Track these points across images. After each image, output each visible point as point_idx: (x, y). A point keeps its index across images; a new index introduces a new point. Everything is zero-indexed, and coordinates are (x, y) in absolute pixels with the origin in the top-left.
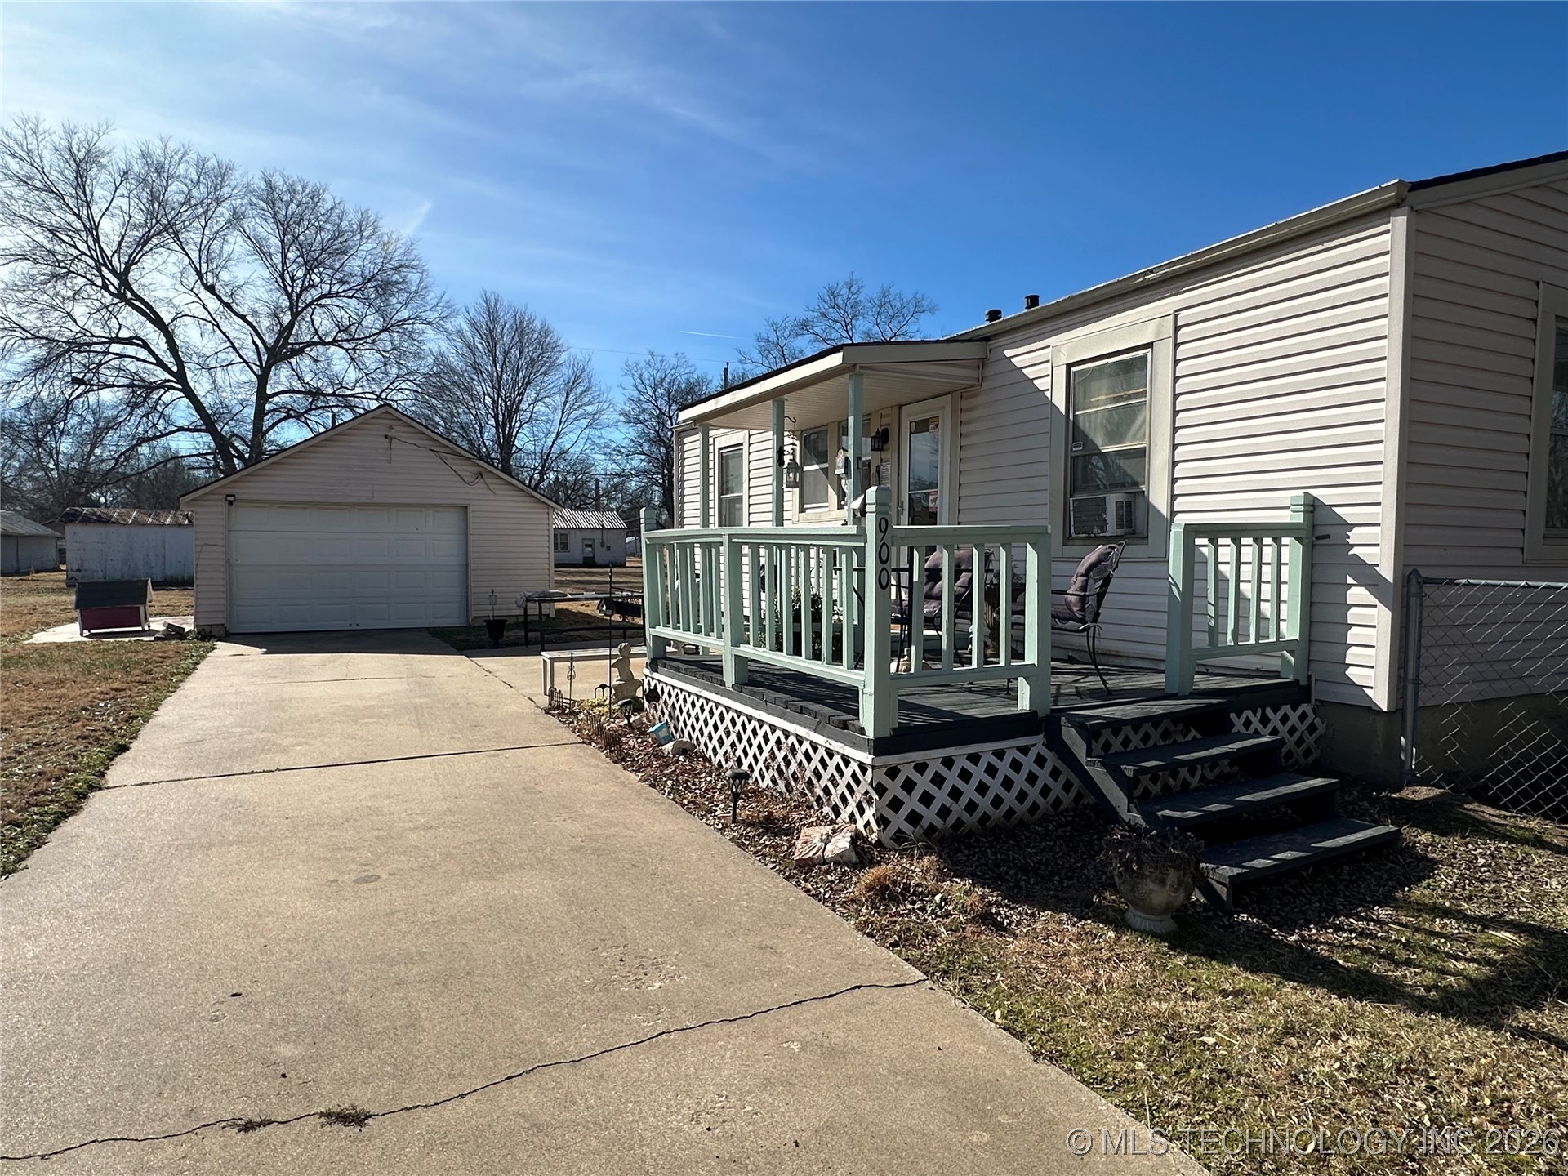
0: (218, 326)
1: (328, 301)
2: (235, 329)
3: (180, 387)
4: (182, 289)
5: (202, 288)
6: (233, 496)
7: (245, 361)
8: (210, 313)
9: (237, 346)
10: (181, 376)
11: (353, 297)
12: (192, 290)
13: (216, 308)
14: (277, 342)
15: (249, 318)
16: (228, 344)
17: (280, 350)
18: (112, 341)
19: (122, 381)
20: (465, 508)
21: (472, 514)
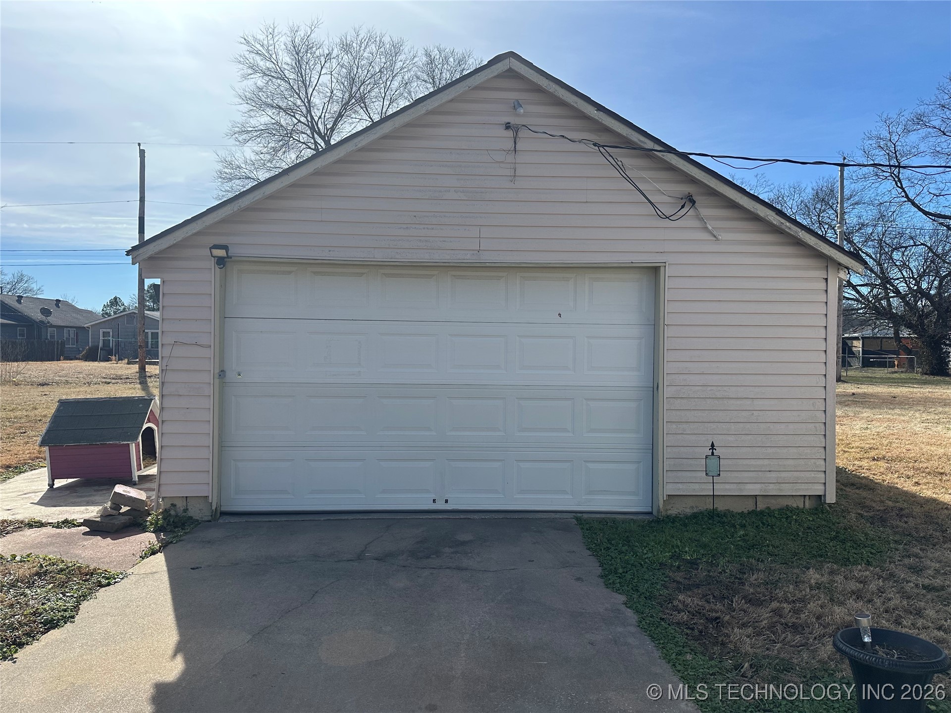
6: (225, 247)
20: (654, 271)
21: (669, 283)
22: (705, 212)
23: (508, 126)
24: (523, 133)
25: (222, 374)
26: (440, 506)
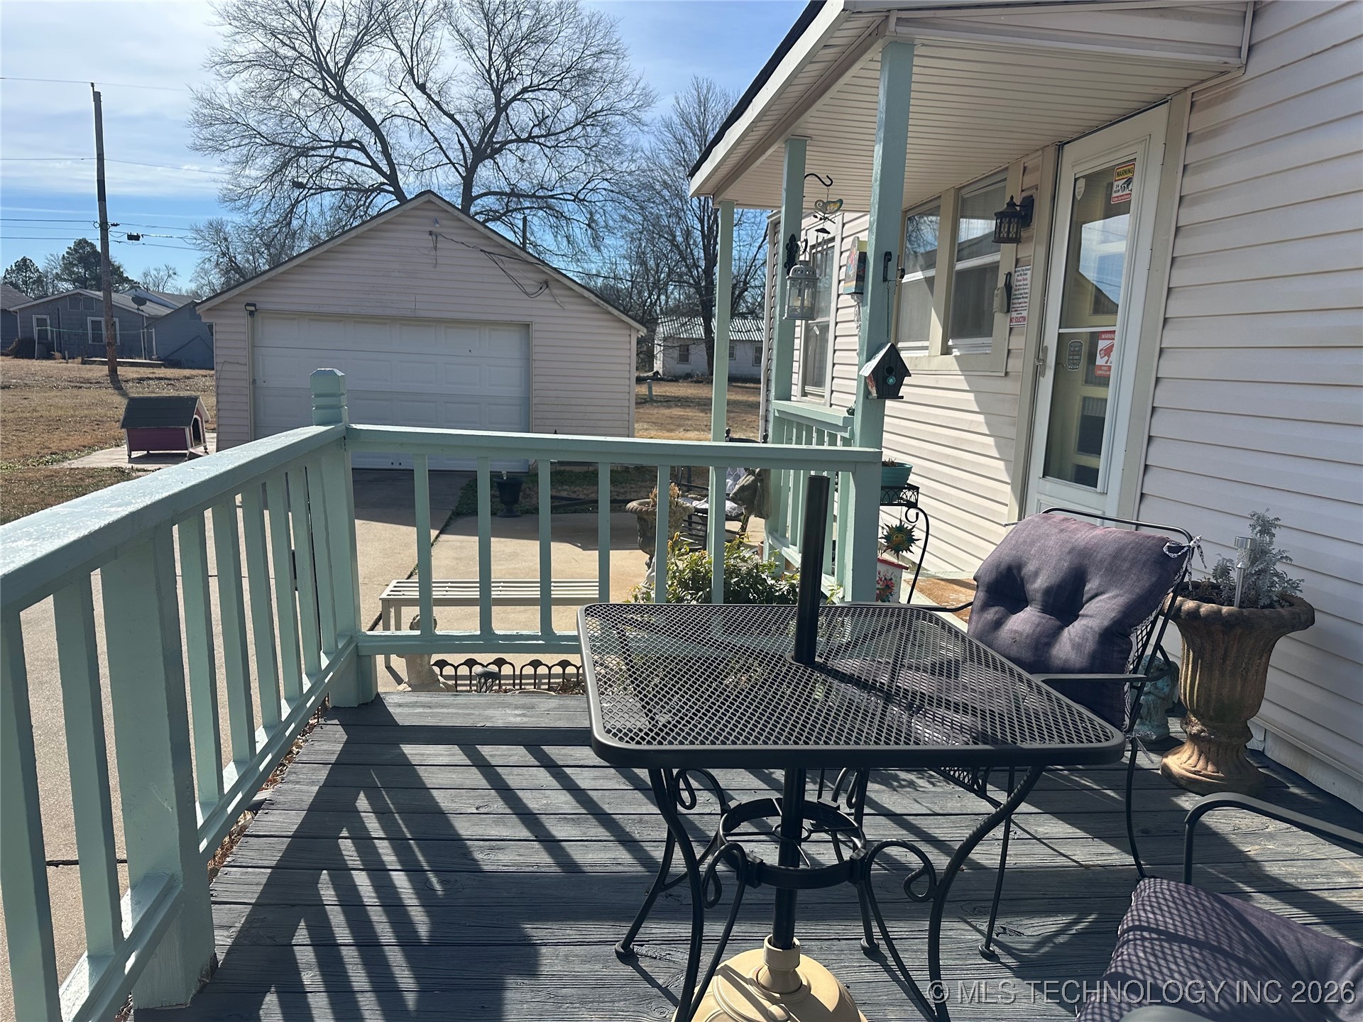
0: (426, 126)
1: (530, 95)
2: (442, 127)
3: (392, 189)
4: (392, 88)
5: (414, 86)
6: (254, 305)
7: (451, 162)
8: (418, 113)
9: (444, 146)
10: (392, 179)
11: (552, 89)
12: (400, 88)
13: (424, 107)
14: (482, 140)
15: (457, 117)
16: (436, 144)
17: (484, 150)
18: (337, 145)
19: (339, 185)
20: (527, 326)
21: (535, 335)
22: (556, 291)
23: (431, 233)
24: (440, 238)
25: (254, 381)
26: (396, 466)
